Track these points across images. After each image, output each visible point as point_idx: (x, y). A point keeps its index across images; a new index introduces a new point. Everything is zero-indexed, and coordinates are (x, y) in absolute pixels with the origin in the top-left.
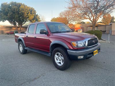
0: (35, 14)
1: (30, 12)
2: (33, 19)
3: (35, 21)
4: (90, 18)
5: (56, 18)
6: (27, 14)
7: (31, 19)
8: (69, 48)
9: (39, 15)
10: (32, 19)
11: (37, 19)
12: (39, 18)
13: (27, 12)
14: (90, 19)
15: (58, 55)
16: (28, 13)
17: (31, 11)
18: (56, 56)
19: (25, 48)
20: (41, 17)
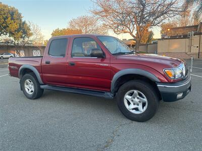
0: (21, 20)
1: (9, 15)
2: (18, 31)
3: (20, 33)
4: (132, 31)
5: (61, 31)
6: (5, 19)
7: (12, 30)
8: (160, 81)
9: (27, 22)
10: (16, 31)
11: (24, 30)
12: (29, 29)
13: (4, 16)
14: (131, 33)
15: (131, 94)
16: (7, 18)
17: (12, 15)
18: (127, 97)
19: (42, 87)
20: (31, 27)
